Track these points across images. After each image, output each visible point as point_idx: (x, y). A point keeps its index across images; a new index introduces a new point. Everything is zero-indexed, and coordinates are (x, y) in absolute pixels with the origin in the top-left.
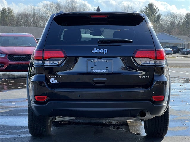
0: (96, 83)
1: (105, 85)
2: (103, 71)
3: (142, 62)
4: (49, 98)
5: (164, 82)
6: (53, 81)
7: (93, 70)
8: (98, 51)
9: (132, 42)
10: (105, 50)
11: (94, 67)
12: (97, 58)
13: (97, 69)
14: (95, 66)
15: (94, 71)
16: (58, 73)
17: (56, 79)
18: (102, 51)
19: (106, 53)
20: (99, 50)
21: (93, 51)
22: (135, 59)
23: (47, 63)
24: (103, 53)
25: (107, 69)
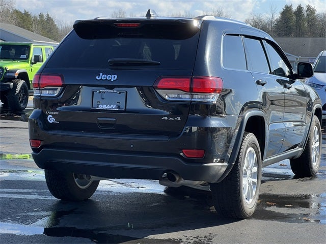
1: (113, 128)
2: (112, 108)
3: (171, 96)
5: (207, 128)
7: (99, 105)
8: (104, 77)
9: (159, 64)
10: (113, 76)
11: (101, 101)
12: (104, 88)
13: (105, 104)
14: (103, 99)
15: (101, 107)
17: (54, 116)
18: (109, 77)
19: (114, 80)
20: (106, 75)
21: (97, 77)
22: (157, 90)
24: (111, 80)
25: (118, 104)
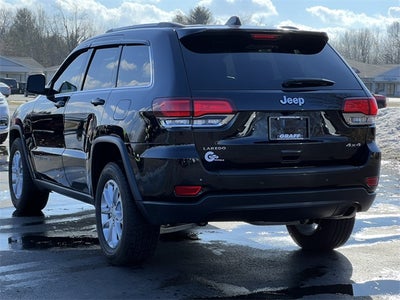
0: (284, 158)
1: (296, 161)
2: (296, 137)
4: (205, 190)
6: (210, 157)
8: (290, 101)
10: (300, 99)
15: (280, 136)
16: (219, 143)
17: (216, 152)
18: (296, 100)
19: (302, 104)
20: (291, 99)
21: (281, 101)
22: (342, 114)
23: (198, 123)
24: (298, 104)
